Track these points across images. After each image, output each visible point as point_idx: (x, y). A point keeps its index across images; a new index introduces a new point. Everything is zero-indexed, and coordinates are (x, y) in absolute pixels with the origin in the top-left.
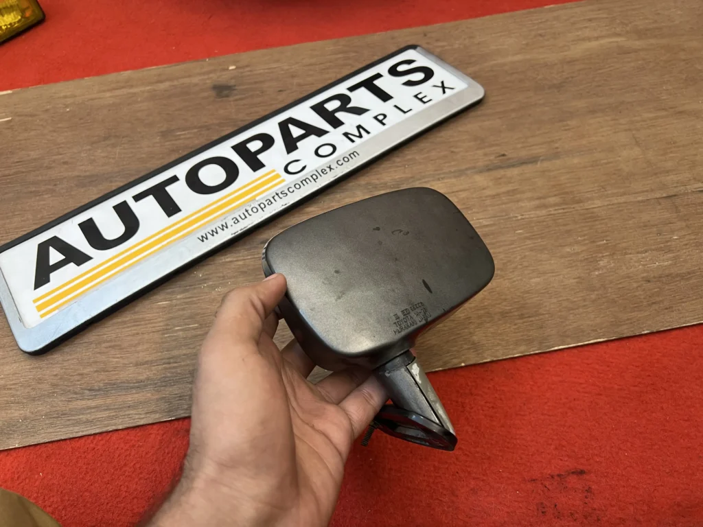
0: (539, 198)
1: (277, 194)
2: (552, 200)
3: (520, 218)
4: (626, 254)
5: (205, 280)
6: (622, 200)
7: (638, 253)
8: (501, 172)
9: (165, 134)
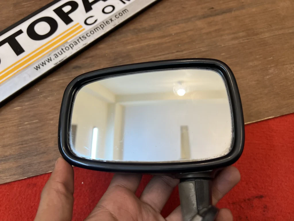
0: (234, 33)
1: (80, 38)
2: (241, 34)
3: (223, 45)
4: (284, 65)
5: (41, 93)
6: (281, 32)
7: (291, 64)
8: (211, 19)
9: (15, 5)
